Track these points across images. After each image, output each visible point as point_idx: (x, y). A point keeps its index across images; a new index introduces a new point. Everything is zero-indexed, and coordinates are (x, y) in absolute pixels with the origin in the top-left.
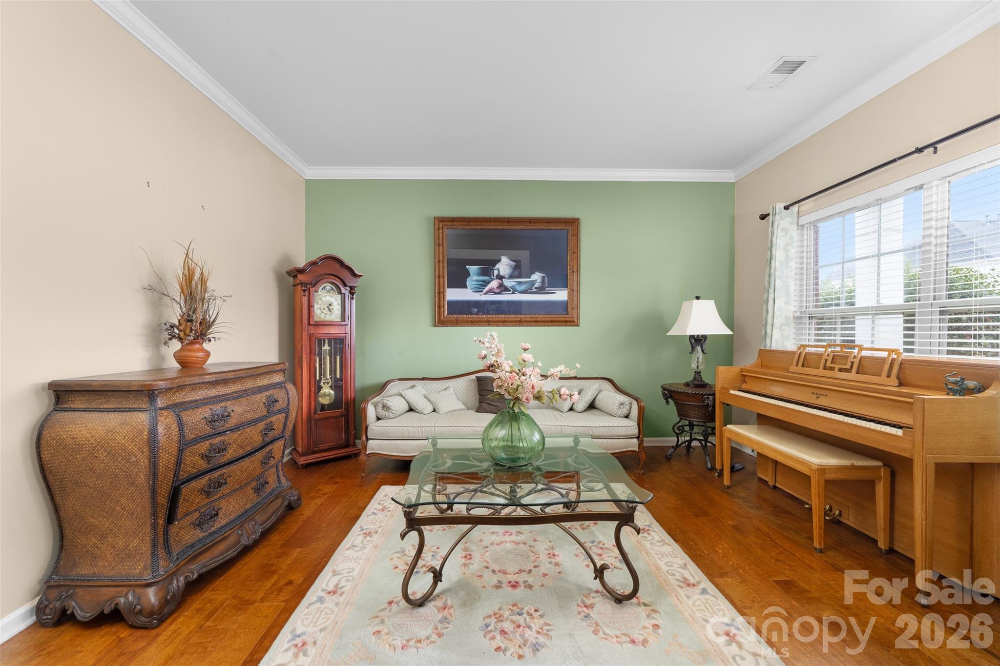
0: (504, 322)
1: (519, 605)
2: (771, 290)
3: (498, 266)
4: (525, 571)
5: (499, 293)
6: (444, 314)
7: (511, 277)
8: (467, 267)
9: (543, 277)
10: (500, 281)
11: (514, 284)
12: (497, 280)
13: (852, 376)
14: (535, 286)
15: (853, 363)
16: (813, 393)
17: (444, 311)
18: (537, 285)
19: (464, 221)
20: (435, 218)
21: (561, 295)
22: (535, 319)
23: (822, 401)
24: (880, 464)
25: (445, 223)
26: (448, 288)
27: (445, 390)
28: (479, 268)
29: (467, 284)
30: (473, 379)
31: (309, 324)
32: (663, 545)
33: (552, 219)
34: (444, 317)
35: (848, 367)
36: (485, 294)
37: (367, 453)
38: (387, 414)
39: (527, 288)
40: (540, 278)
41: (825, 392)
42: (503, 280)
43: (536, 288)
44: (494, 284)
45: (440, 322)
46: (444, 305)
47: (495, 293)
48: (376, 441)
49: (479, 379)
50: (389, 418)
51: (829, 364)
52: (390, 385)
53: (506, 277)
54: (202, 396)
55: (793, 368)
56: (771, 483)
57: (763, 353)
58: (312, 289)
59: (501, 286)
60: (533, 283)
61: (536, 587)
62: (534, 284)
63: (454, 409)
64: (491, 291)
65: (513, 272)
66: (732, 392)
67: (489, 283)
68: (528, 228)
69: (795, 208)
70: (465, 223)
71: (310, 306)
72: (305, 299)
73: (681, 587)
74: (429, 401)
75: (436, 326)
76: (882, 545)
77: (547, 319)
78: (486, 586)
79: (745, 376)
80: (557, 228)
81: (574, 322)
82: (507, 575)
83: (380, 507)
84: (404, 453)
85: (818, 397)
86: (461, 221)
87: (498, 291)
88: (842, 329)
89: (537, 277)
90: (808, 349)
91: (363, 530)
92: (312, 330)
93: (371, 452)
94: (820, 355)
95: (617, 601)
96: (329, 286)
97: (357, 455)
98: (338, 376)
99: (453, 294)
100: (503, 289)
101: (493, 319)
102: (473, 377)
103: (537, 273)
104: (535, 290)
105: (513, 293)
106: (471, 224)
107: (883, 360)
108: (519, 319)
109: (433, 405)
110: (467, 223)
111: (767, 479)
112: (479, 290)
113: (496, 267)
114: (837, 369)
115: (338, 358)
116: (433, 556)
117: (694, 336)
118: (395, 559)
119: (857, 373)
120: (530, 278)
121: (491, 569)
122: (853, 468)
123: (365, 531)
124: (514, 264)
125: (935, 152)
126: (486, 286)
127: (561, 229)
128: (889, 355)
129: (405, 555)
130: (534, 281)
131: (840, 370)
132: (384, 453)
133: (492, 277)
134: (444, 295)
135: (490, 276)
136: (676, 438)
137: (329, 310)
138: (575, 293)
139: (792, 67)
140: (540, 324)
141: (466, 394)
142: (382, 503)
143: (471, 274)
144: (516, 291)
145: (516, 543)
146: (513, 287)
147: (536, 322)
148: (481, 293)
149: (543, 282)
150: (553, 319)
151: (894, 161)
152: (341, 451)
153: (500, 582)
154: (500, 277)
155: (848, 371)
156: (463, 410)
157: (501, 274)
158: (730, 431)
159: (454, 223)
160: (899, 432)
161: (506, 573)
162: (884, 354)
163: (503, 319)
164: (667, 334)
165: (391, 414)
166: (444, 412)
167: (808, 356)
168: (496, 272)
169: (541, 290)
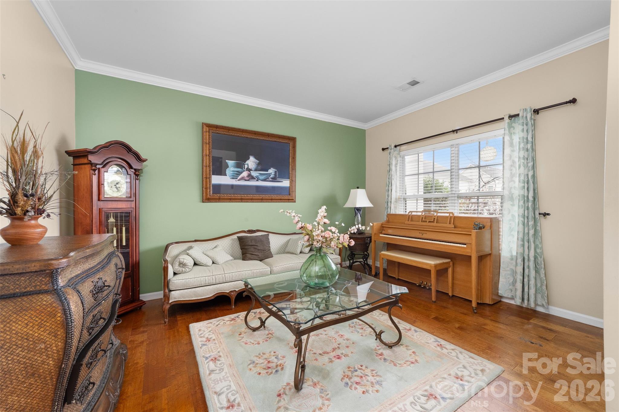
0: (252, 199)
1: (352, 367)
2: (390, 185)
3: (247, 162)
4: (336, 349)
5: (248, 180)
6: (210, 194)
7: (256, 170)
8: (227, 161)
9: (276, 171)
10: (249, 173)
11: (258, 174)
12: (247, 171)
13: (435, 224)
14: (271, 177)
15: (434, 218)
16: (420, 233)
17: (210, 192)
18: (272, 176)
19: (225, 129)
20: (203, 123)
21: (286, 183)
22: (271, 198)
23: (425, 236)
24: (449, 260)
25: (211, 128)
26: (213, 174)
27: (215, 247)
28: (234, 162)
29: (227, 173)
30: (235, 239)
31: (99, 200)
32: (382, 316)
33: (281, 136)
34: (210, 196)
35: (433, 221)
36: (239, 180)
37: (170, 302)
38: (183, 269)
39: (266, 178)
40: (274, 172)
41: (426, 232)
42: (251, 171)
43: (271, 178)
44: (245, 174)
45: (206, 199)
46: (210, 187)
47: (246, 180)
48: (178, 291)
49: (240, 239)
50: (185, 272)
51: (424, 220)
52: (170, 247)
53: (253, 170)
54: (81, 270)
55: (407, 222)
56: (397, 278)
57: (389, 215)
58: (102, 170)
59: (249, 175)
60: (270, 174)
61: (350, 354)
62: (270, 176)
63: (227, 260)
64: (243, 179)
65: (257, 167)
66: (381, 235)
67: (242, 173)
68: (267, 139)
69: (398, 148)
70: (225, 130)
71: (100, 185)
72: (95, 179)
73: (407, 332)
74: (208, 256)
75: (203, 202)
76: (450, 294)
77: (278, 198)
78: (325, 363)
79: (383, 227)
80: (284, 142)
81: (293, 200)
82: (330, 354)
83: (204, 339)
84: (200, 296)
85: (422, 235)
86: (223, 129)
87: (247, 179)
88: (434, 204)
89: (272, 171)
90: (413, 213)
91: (207, 358)
92: (101, 205)
93: (173, 301)
94: (419, 216)
95: (390, 347)
96: (115, 168)
97: (140, 307)
98: (124, 244)
99: (216, 180)
100: (251, 177)
101: (245, 198)
102: (235, 237)
103: (272, 169)
104: (270, 179)
105: (257, 181)
106: (230, 132)
107: (447, 217)
108: (261, 198)
109: (211, 258)
110: (228, 131)
111: (394, 276)
112: (234, 177)
113: (246, 163)
114: (428, 221)
115: (124, 228)
116: (276, 358)
117: (356, 208)
118: (253, 369)
119: (436, 223)
120: (268, 171)
121: (318, 353)
122: (443, 263)
123: (210, 359)
124: (258, 161)
125: (457, 133)
126: (240, 175)
127: (286, 143)
128: (450, 215)
129: (257, 364)
130: (270, 173)
131: (429, 222)
132: (185, 299)
133: (244, 169)
134: (210, 180)
135: (242, 169)
136: (349, 262)
137: (117, 188)
138: (293, 182)
139: (414, 83)
140: (274, 201)
141: (231, 249)
142: (202, 335)
143: (230, 166)
144: (259, 179)
145: (317, 335)
146: (257, 177)
147: (272, 199)
148: (236, 180)
149: (275, 175)
150: (282, 198)
151: (444, 133)
152: (129, 307)
153: (330, 359)
154: (249, 170)
155: (433, 222)
156: (232, 260)
157: (250, 167)
158: (384, 255)
159: (217, 129)
160: (465, 246)
161: (328, 353)
162: (448, 215)
163: (251, 198)
164: (344, 207)
165: (187, 269)
166: (222, 263)
167: (413, 216)
168: (246, 166)
169: (274, 179)
